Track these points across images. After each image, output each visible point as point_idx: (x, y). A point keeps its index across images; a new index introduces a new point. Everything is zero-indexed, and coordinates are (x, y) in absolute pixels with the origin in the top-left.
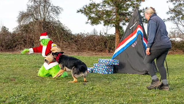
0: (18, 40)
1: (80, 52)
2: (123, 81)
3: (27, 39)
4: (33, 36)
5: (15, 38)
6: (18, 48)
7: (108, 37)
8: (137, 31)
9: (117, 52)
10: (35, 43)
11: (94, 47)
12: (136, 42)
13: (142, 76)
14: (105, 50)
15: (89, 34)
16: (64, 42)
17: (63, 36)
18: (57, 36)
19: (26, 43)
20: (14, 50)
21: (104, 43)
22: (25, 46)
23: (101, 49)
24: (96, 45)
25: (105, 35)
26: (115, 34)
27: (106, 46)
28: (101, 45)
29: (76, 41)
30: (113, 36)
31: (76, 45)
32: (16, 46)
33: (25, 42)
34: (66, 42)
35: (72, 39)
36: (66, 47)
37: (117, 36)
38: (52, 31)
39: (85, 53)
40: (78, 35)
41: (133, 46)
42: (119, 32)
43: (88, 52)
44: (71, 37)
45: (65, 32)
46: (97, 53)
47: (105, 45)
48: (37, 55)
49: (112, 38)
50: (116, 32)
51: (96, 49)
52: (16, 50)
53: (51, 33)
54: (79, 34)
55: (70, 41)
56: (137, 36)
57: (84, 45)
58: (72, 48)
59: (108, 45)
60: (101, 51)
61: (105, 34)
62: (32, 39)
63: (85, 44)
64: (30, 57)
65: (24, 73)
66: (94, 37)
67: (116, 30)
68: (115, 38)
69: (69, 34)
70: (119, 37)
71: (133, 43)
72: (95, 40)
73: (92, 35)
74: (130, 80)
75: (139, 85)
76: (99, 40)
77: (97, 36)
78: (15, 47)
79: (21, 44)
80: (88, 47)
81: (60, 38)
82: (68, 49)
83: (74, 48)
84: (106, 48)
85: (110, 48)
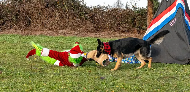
0: (7, 15)
1: (98, 33)
2: (156, 73)
3: (21, 13)
4: (30, 8)
5: (3, 11)
6: (7, 26)
7: (138, 12)
8: (177, 4)
9: (149, 32)
10: (33, 19)
11: (117, 25)
12: (175, 19)
13: (183, 67)
14: (133, 30)
15: (111, 7)
16: (75, 18)
17: (74, 10)
18: (65, 10)
19: (19, 19)
20: (1, 30)
21: (132, 19)
22: (18, 23)
23: (127, 29)
24: (121, 23)
25: (133, 9)
26: (147, 7)
27: (134, 24)
28: (128, 23)
29: (92, 17)
30: (144, 10)
31: (92, 22)
32: (4, 23)
33: (17, 18)
34: (77, 18)
35: (86, 14)
36: (78, 26)
37: (150, 11)
38: (57, 2)
39: (104, 34)
40: (95, 8)
41: (171, 24)
42: (152, 5)
43: (109, 33)
44: (85, 11)
45: (77, 3)
46: (122, 35)
47: (133, 22)
48: (35, 37)
49: (143, 13)
50: (149, 5)
51: (120, 29)
52: (4, 28)
53: (57, 4)
54: (96, 6)
55: (83, 17)
56: (177, 11)
57: (103, 23)
58: (86, 27)
59: (137, 23)
60: (128, 31)
61: (133, 7)
62: (28, 14)
63: (106, 21)
64: (24, 40)
65: (15, 62)
66: (118, 12)
67: (148, 2)
68: (147, 13)
69: (82, 6)
70: (152, 11)
71: (171, 21)
72: (119, 16)
73: (115, 9)
74: (167, 72)
75: (178, 78)
76: (125, 16)
77: (121, 10)
78: (2, 25)
79: (12, 20)
80: (109, 25)
81: (70, 12)
82: (81, 28)
83: (89, 27)
84: (135, 27)
85: (139, 27)
